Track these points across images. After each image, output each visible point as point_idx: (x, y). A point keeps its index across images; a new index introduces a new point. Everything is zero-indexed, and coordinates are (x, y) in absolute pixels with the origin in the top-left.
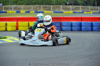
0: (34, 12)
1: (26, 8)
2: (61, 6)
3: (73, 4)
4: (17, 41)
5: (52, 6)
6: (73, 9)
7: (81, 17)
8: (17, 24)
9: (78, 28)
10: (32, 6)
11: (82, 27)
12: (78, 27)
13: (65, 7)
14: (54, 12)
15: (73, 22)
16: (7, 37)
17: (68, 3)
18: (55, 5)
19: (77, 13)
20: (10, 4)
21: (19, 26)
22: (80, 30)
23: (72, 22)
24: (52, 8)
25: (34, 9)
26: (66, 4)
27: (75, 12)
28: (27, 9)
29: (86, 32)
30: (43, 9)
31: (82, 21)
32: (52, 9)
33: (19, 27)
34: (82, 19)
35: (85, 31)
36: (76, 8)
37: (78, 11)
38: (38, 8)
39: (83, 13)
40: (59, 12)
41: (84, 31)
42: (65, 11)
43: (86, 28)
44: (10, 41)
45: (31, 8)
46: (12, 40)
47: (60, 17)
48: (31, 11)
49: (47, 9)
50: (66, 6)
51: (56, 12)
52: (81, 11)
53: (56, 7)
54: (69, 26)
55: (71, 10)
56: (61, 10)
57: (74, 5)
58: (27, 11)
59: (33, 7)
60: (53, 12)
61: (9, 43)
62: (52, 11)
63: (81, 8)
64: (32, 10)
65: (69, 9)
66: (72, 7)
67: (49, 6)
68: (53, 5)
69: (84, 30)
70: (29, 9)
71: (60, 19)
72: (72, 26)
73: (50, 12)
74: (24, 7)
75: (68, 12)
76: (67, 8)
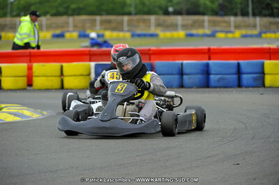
0: (75, 34)
1: (54, 26)
2: (153, 18)
3: (184, 12)
4: (28, 117)
5: (126, 18)
6: (184, 27)
7: (209, 49)
8: (30, 69)
9: (198, 78)
10: (71, 19)
11: (212, 76)
12: (199, 76)
13: (164, 21)
14: (133, 36)
15: (185, 62)
16: (3, 106)
17: (171, 9)
18: (136, 14)
19: (198, 35)
20: (9, 15)
21: (35, 74)
22: (206, 85)
24: (125, 24)
25: (75, 26)
26: (166, 13)
28: (57, 27)
29: (222, 89)
30: (103, 27)
31: (210, 59)
32: (128, 25)
33: (34, 79)
34: (210, 53)
35: (220, 87)
36: (195, 22)
37: (200, 31)
38: (88, 25)
39: (213, 35)
40: (145, 35)
41: (216, 87)
43: (224, 79)
44: (11, 118)
45: (67, 23)
46: (15, 115)
47: (149, 50)
48: (68, 31)
49: (113, 25)
50: (166, 18)
51: (139, 36)
52: (208, 32)
53: (138, 21)
54: (174, 73)
55: (180, 27)
56: (153, 30)
57: (189, 13)
58: (58, 32)
59: (74, 23)
60: (128, 35)
61: (8, 123)
62: (128, 31)
64: (71, 29)
65: (174, 27)
66: (183, 20)
67: (119, 18)
68: (129, 14)
69: (216, 84)
70: (62, 27)
71: (150, 55)
72: (181, 73)
73: (121, 34)
74: (49, 22)
75: (172, 35)
76: (169, 22)
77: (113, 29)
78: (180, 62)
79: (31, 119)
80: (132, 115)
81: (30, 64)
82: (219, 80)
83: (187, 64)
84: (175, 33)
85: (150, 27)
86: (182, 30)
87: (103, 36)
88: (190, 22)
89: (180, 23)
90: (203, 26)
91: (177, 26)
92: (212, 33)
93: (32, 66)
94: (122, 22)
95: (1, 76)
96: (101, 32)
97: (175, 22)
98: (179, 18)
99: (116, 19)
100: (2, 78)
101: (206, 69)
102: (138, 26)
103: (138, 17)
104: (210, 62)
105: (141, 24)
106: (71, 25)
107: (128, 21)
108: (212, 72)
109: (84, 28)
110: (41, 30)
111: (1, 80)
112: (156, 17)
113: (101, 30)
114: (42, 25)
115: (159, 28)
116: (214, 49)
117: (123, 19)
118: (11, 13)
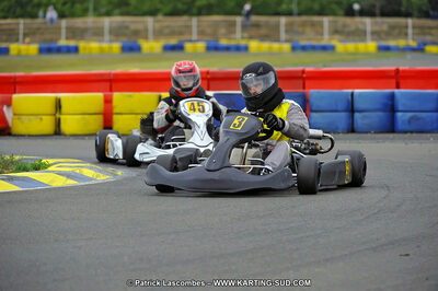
0: (201, 46)
1: (167, 31)
2: (326, 20)
3: (378, 11)
4: (91, 179)
5: (283, 20)
6: (376, 35)
8: (108, 101)
9: (377, 117)
10: (194, 21)
11: (399, 114)
12: (381, 114)
13: (345, 26)
14: (294, 48)
15: (356, 91)
16: (51, 161)
17: (356, 7)
18: (300, 14)
19: (398, 49)
21: (115, 111)
22: (390, 127)
23: (352, 94)
24: (282, 29)
25: (201, 33)
26: (350, 13)
27: (387, 49)
28: (173, 33)
29: (414, 135)
30: (246, 35)
31: (398, 87)
32: (287, 31)
33: (115, 117)
34: (399, 78)
35: (412, 132)
36: (392, 27)
37: (402, 43)
38: (223, 31)
39: (420, 49)
40: (314, 48)
41: (406, 132)
42: (341, 41)
43: (418, 119)
44: (61, 182)
45: (189, 27)
46: (68, 176)
47: (303, 72)
48: (191, 41)
49: (263, 31)
50: (348, 20)
51: (304, 48)
52: (413, 44)
53: (304, 24)
54: (339, 108)
55: (369, 36)
56: (326, 40)
57: (384, 14)
58: (173, 41)
59: (198, 26)
60: (286, 47)
61: (55, 189)
62: (287, 41)
63: (414, 27)
64: (194, 37)
65: (359, 35)
66: (373, 24)
67: (273, 19)
68: (289, 14)
69: (407, 127)
70: (181, 33)
71: (304, 79)
72: (351, 109)
73: (276, 46)
74: (157, 25)
75: (357, 48)
76: (353, 28)
77: (263, 38)
78: (350, 91)
79: (93, 182)
80: (253, 163)
81: (109, 93)
82: (410, 121)
83: (360, 94)
84: (361, 46)
85: (322, 34)
86: (373, 40)
87: (246, 48)
88: (385, 28)
89: (369, 29)
90: (406, 34)
91: (365, 32)
92: (419, 45)
93: (111, 96)
94: (277, 26)
95: (60, 113)
96: (243, 43)
97: (361, 27)
98: (368, 20)
99: (267, 22)
100: (62, 117)
101: (390, 103)
102: (303, 33)
103: (304, 18)
104: (396, 91)
105: (308, 30)
106: (195, 30)
107: (286, 25)
108: (400, 108)
109: (215, 35)
110: (146, 38)
111: (59, 119)
112: (331, 18)
113: (243, 38)
114: (146, 30)
115: (337, 37)
116: (404, 71)
117: (279, 22)
118: (95, 9)
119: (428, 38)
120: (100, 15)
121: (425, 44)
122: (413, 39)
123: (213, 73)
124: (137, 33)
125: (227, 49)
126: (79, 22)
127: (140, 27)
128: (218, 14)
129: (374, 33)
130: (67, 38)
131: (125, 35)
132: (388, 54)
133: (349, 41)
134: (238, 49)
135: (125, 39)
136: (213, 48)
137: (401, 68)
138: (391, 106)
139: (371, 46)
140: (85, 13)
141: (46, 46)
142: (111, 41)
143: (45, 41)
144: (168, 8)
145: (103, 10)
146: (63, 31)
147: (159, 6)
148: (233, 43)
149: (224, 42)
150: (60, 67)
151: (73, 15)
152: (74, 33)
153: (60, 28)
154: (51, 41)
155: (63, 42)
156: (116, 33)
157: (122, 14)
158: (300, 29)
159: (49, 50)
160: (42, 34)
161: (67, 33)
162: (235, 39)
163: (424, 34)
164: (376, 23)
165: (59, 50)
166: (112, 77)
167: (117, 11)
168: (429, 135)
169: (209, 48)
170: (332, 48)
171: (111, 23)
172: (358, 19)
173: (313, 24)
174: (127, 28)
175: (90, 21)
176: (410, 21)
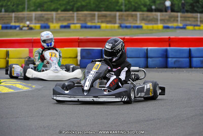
0: (78, 26)
1: (62, 19)
2: (138, 14)
5: (118, 14)
6: (162, 21)
7: (169, 38)
8: (31, 52)
9: (159, 61)
10: (75, 14)
11: (170, 59)
12: (160, 59)
13: (147, 16)
15: (149, 48)
16: (2, 81)
17: (153, 7)
18: (126, 11)
20: (26, 10)
22: (165, 66)
23: (147, 49)
24: (117, 18)
25: (78, 20)
26: (150, 10)
27: (168, 28)
28: (65, 20)
30: (100, 21)
31: (170, 46)
32: (119, 19)
35: (176, 68)
36: (171, 17)
38: (89, 19)
39: (184, 28)
41: (173, 68)
42: (146, 24)
43: (179, 61)
44: (6, 90)
45: (73, 17)
46: (10, 87)
47: (124, 39)
48: (74, 24)
49: (108, 19)
50: (149, 14)
51: (126, 27)
52: (181, 25)
53: (128, 16)
54: (141, 56)
56: (138, 23)
58: (65, 24)
59: (77, 16)
63: (181, 17)
64: (75, 22)
65: (155, 21)
66: (161, 16)
67: (113, 13)
68: (120, 10)
69: (173, 65)
70: (69, 20)
75: (153, 27)
76: (151, 17)
77: (108, 22)
81: (31, 48)
82: (175, 62)
83: (151, 49)
84: (155, 26)
85: (136, 21)
86: (161, 23)
87: (100, 27)
88: (167, 17)
89: (159, 18)
90: (177, 21)
91: (157, 19)
92: (184, 25)
93: (32, 50)
94: (115, 16)
95: (8, 58)
96: (98, 24)
97: (155, 17)
98: (159, 14)
99: (110, 15)
100: (10, 60)
101: (165, 53)
102: (127, 20)
103: (127, 13)
104: (168, 48)
105: (130, 19)
106: (75, 18)
107: (119, 16)
108: (170, 56)
109: (85, 21)
110: (52, 22)
111: (8, 61)
112: (141, 13)
113: (98, 22)
114: (53, 18)
115: (143, 22)
116: (173, 38)
117: (116, 14)
118: (28, 8)
119: (188, 22)
120: (31, 11)
121: (187, 25)
122: (181, 23)
123: (81, 39)
124: (48, 20)
125: (91, 27)
126: (20, 14)
127: (49, 17)
128: (87, 10)
129: (161, 20)
130: (15, 22)
131: (42, 21)
132: (168, 30)
133: (150, 24)
134: (96, 27)
135: (42, 22)
136: (84, 27)
137: (171, 37)
138: (165, 55)
139: (160, 26)
140: (23, 10)
141: (5, 25)
142: (36, 24)
143: (4, 23)
144: (63, 8)
145: (32, 8)
146: (13, 18)
147: (59, 7)
148: (94, 24)
149: (89, 24)
150: (11, 36)
151: (18, 11)
152: (18, 19)
153: (12, 17)
154: (8, 23)
155: (13, 24)
156: (38, 19)
157: (41, 11)
158: (126, 18)
159: (6, 28)
160: (3, 20)
161: (15, 19)
162: (94, 23)
163: (186, 20)
164: (163, 15)
165: (11, 28)
166: (33, 41)
167: (39, 9)
168: (184, 69)
169: (82, 27)
170: (141, 27)
171: (36, 14)
172: (154, 13)
173: (132, 16)
174: (43, 17)
175: (26, 13)
176: (179, 14)
